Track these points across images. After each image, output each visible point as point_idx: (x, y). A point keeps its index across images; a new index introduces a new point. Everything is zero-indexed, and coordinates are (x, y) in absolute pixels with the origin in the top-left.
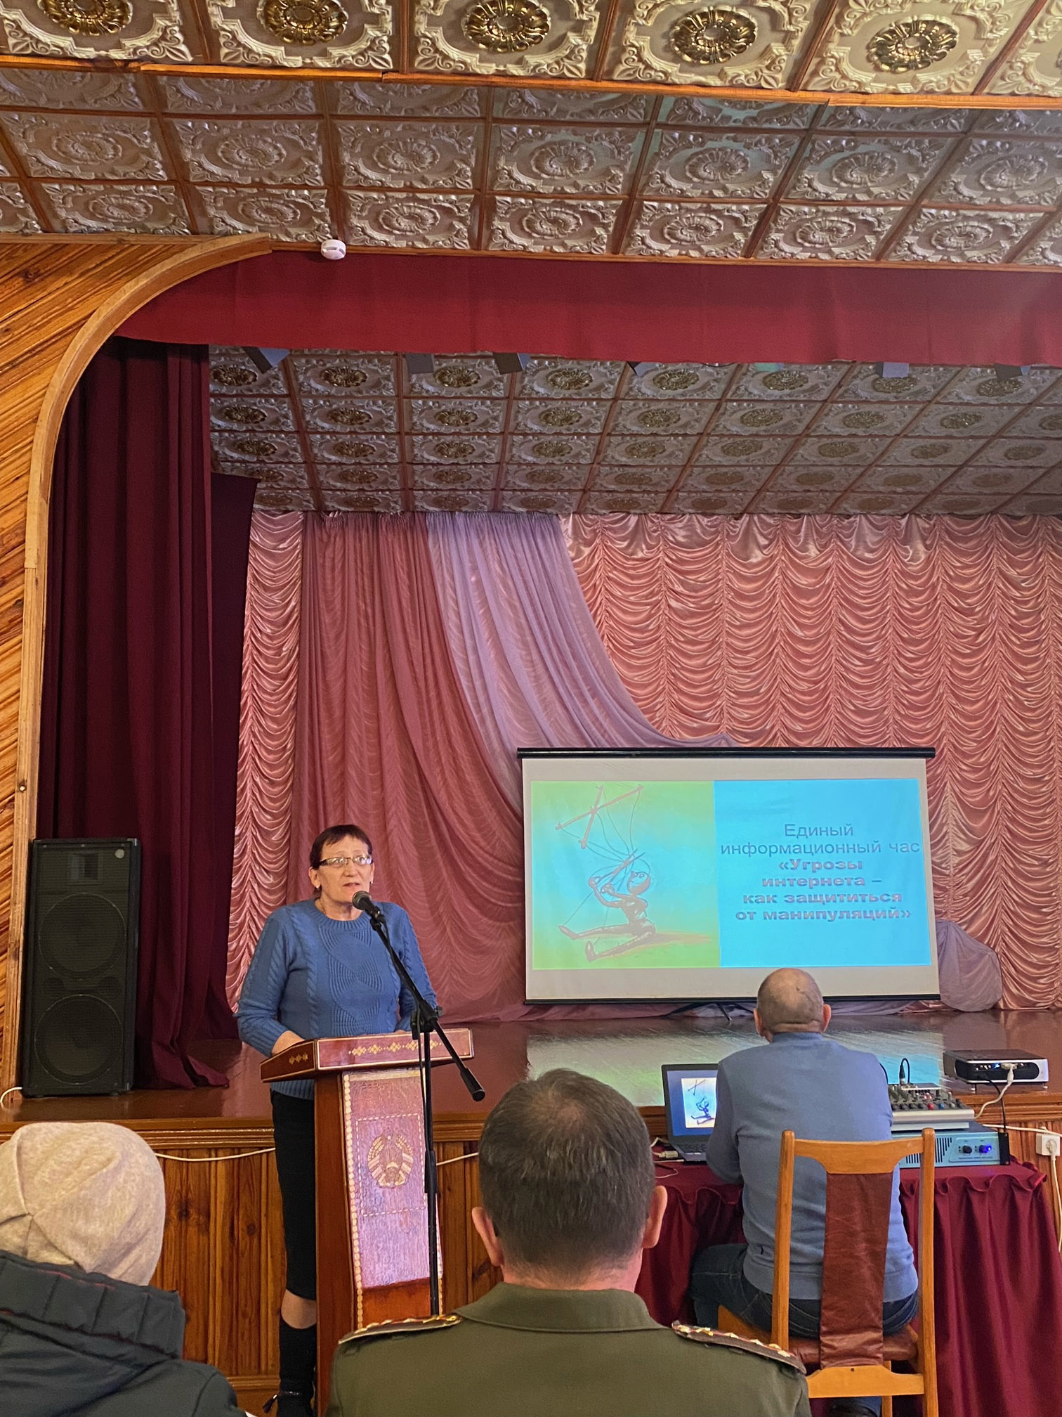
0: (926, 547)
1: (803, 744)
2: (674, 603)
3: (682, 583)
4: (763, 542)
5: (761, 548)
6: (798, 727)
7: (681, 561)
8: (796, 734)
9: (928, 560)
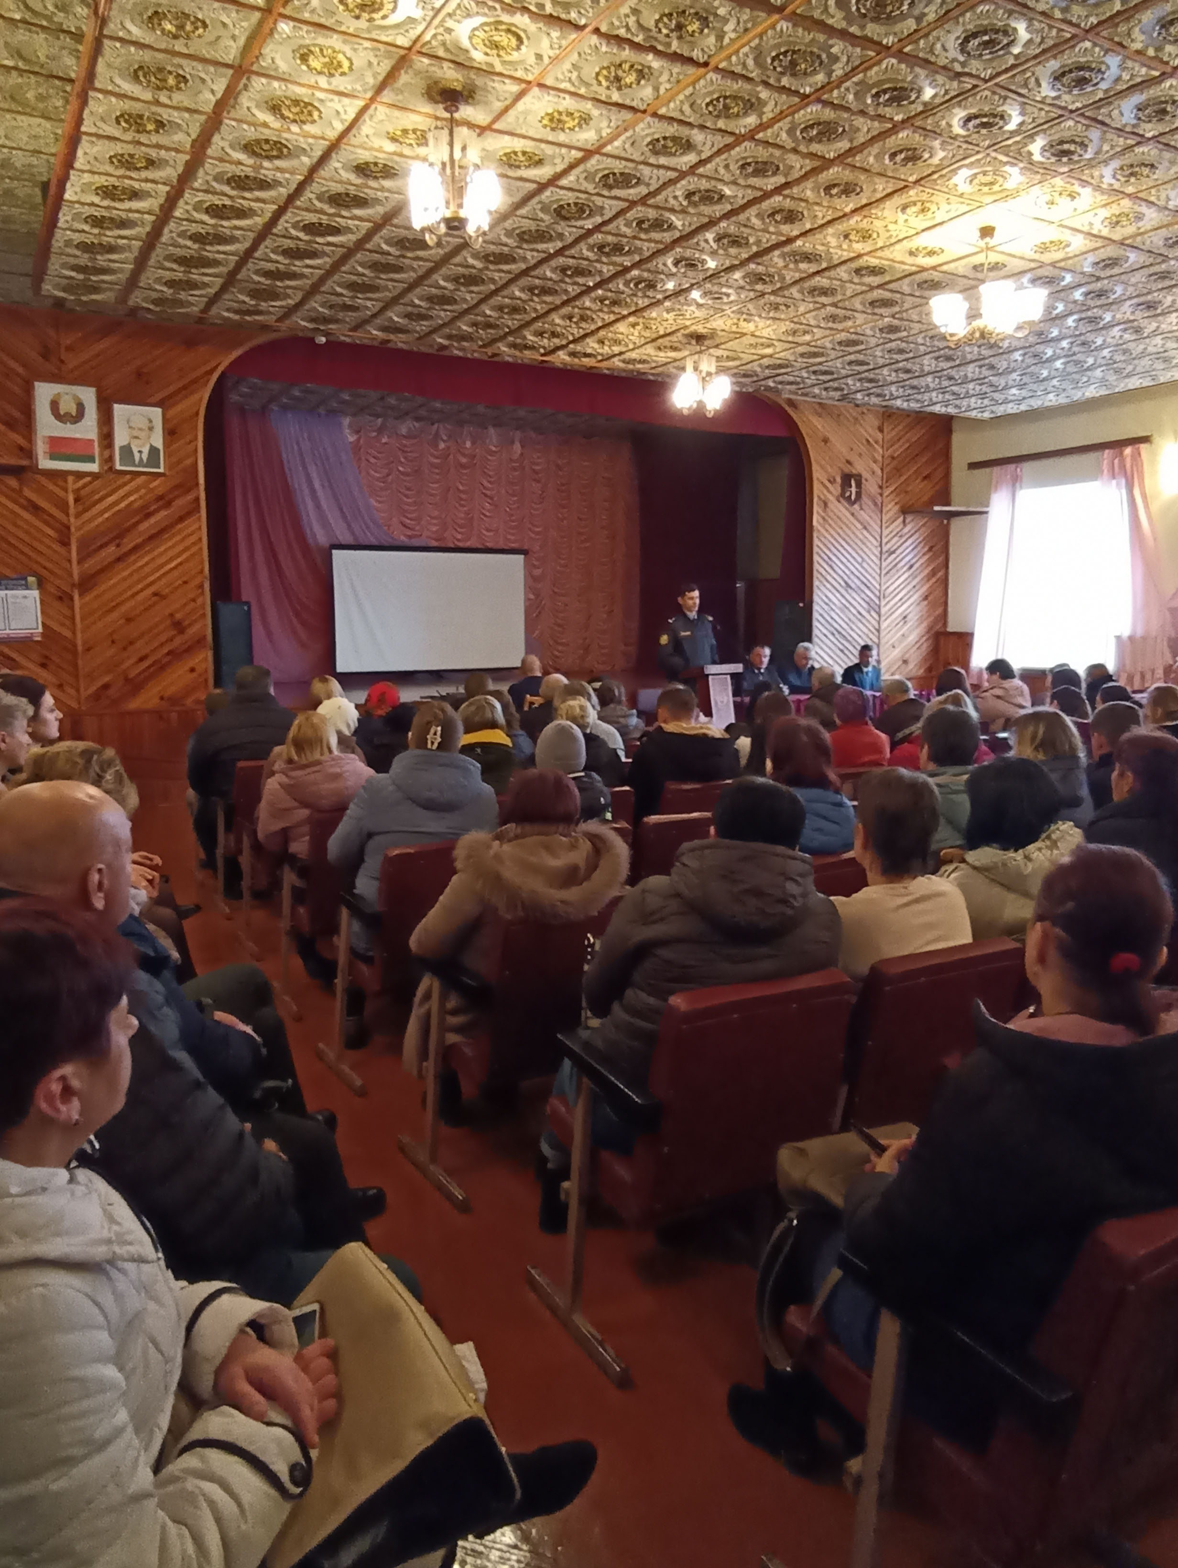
0: (522, 447)
1: (461, 544)
2: (401, 469)
3: (405, 458)
4: (445, 438)
5: (444, 441)
6: (459, 536)
7: (405, 446)
8: (458, 540)
9: (522, 454)
